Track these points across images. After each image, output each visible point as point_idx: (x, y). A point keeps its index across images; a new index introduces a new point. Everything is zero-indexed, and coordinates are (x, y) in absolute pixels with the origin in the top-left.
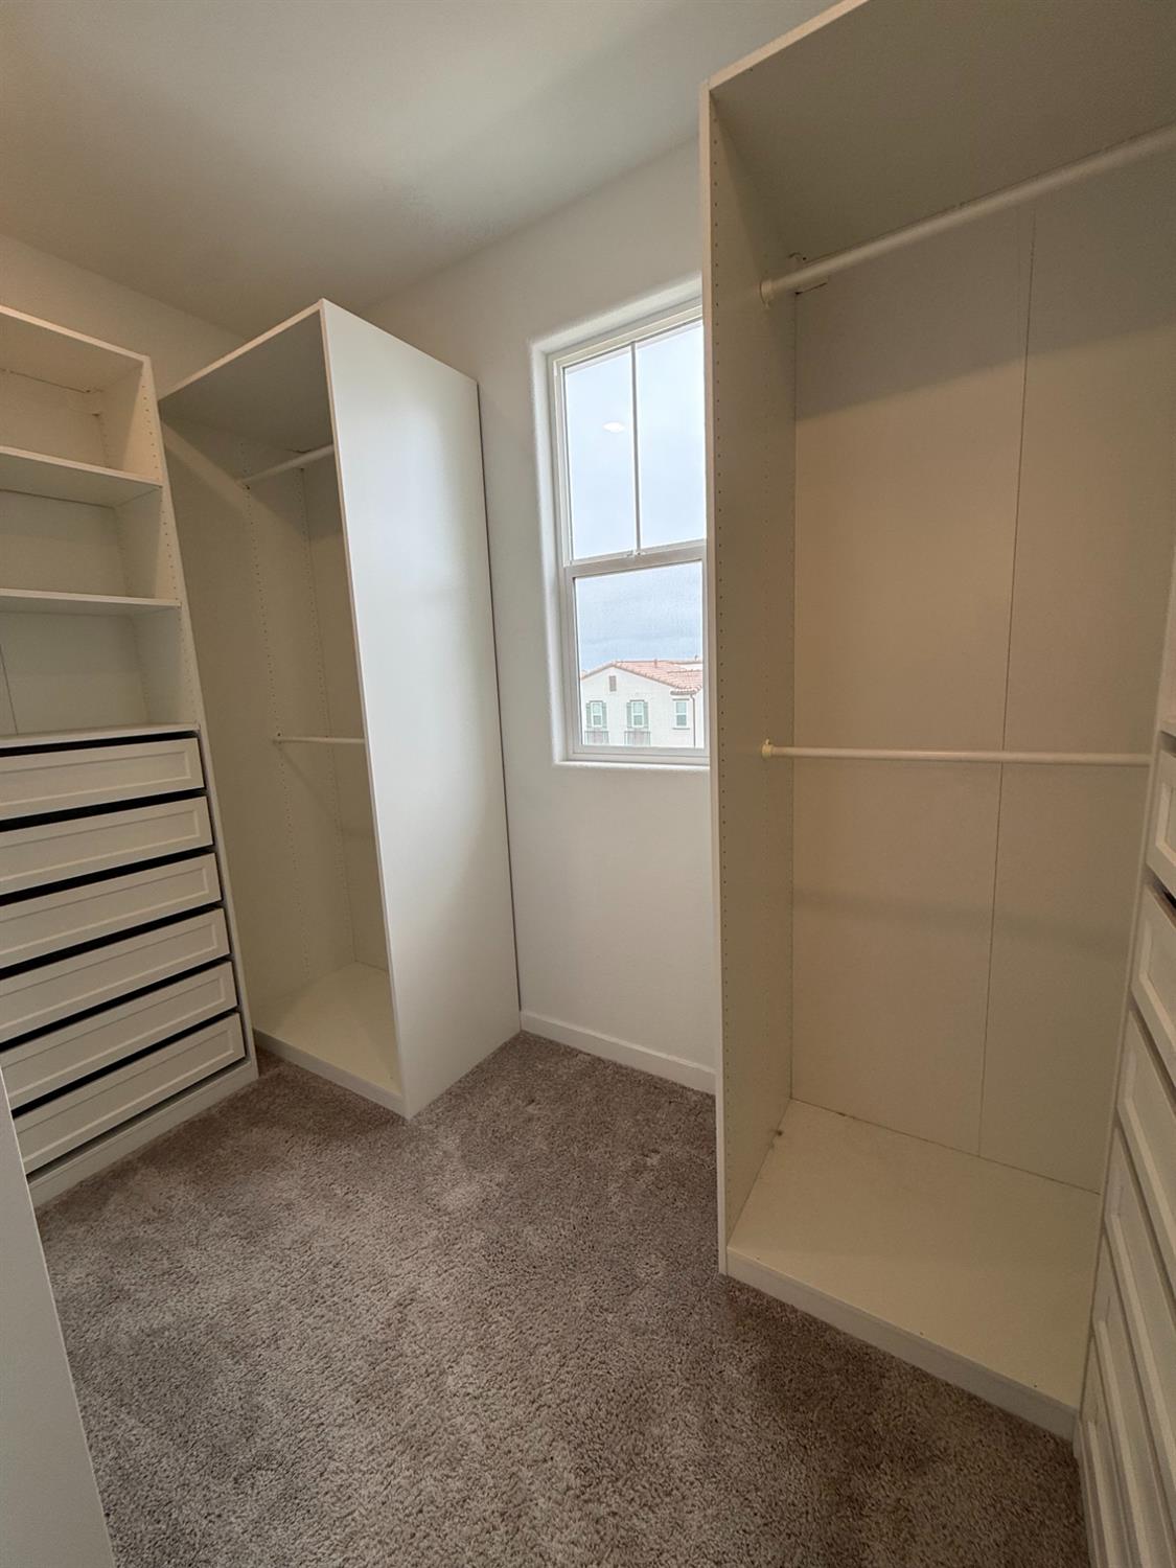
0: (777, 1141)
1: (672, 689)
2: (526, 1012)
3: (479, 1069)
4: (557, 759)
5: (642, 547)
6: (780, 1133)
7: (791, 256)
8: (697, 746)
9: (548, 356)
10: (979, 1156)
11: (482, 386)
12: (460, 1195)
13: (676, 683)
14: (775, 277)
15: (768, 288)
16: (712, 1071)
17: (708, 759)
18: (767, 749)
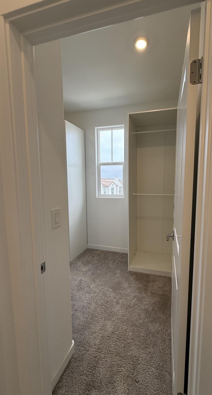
0: (135, 255)
1: (103, 185)
2: (88, 244)
3: (81, 254)
4: (97, 196)
5: (113, 162)
6: (135, 254)
7: (137, 127)
8: (117, 194)
9: (97, 129)
10: (162, 253)
11: (85, 132)
12: (85, 269)
13: (104, 184)
14: (135, 132)
15: (134, 133)
16: (127, 249)
17: (124, 197)
18: (134, 194)
